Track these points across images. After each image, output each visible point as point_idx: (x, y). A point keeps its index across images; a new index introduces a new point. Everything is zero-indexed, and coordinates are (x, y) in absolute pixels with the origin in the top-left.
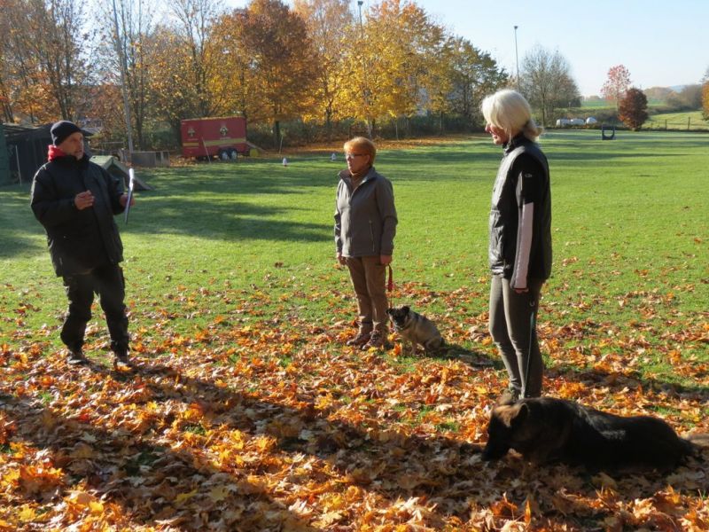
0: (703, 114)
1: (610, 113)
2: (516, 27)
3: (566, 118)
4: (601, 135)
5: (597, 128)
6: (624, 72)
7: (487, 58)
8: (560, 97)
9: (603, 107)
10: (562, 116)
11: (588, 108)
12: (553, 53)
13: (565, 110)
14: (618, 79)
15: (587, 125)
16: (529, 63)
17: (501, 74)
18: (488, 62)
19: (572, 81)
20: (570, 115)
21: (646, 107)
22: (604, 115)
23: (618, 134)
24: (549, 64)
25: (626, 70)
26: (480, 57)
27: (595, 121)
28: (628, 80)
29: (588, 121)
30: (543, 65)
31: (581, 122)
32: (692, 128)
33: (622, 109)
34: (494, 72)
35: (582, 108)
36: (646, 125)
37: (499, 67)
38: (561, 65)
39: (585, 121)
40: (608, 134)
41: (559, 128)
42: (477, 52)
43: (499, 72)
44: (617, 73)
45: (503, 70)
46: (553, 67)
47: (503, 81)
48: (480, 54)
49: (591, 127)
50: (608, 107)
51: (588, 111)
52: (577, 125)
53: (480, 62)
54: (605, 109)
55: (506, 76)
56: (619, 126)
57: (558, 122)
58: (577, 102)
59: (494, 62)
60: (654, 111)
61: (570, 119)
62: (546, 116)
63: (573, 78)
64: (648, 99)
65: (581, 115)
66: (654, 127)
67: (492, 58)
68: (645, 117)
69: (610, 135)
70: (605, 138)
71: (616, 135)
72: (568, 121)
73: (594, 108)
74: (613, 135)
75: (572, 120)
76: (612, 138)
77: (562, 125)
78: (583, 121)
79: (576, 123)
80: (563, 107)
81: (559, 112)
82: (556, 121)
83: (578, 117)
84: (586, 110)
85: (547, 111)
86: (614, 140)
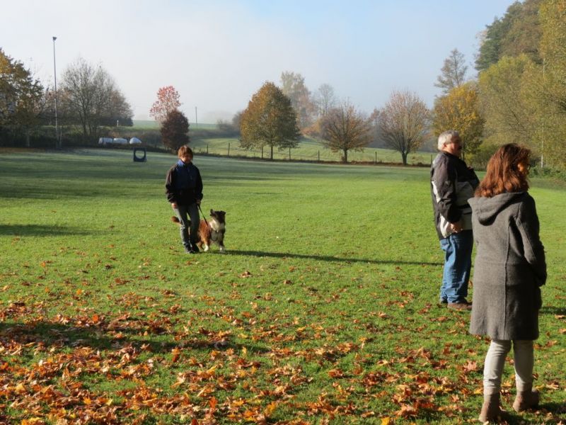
0: (241, 141)
2: (54, 38)
3: (109, 137)
5: (132, 149)
6: (173, 93)
7: (20, 67)
8: (104, 113)
10: (107, 135)
12: (95, 69)
13: (108, 128)
14: (168, 100)
15: (129, 145)
16: (71, 76)
17: (34, 86)
18: (20, 72)
19: (124, 99)
20: (114, 134)
21: (188, 131)
23: (149, 155)
24: (91, 79)
25: (175, 92)
26: (12, 66)
27: (139, 141)
28: (178, 102)
30: (86, 79)
31: (124, 141)
32: (232, 153)
33: (162, 130)
34: (28, 84)
37: (34, 77)
38: (106, 80)
39: (129, 139)
40: (140, 154)
41: (102, 146)
42: (9, 61)
43: (33, 83)
44: (167, 94)
45: (37, 82)
46: (96, 82)
47: (37, 94)
48: (12, 63)
52: (119, 145)
53: (13, 71)
55: (41, 88)
57: (101, 140)
58: (129, 122)
59: (27, 73)
61: (113, 138)
62: (89, 133)
63: (125, 96)
66: (196, 151)
67: (26, 68)
68: (186, 140)
69: (142, 157)
71: (147, 155)
72: (110, 140)
74: (145, 156)
75: (115, 139)
76: (143, 159)
77: (105, 143)
78: (126, 140)
79: (119, 142)
80: (107, 125)
81: (102, 130)
82: (99, 139)
83: (123, 136)
84: (135, 130)
85: (90, 128)
86: (145, 162)
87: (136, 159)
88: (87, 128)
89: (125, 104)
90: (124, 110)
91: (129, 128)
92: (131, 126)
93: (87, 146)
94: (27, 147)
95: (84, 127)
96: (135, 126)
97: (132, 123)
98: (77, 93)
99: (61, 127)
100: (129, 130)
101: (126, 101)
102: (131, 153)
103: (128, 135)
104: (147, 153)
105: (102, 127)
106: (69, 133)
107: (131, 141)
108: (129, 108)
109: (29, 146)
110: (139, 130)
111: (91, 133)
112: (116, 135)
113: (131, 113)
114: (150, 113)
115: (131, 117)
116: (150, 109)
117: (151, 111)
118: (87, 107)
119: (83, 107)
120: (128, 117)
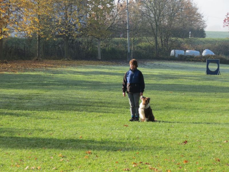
3: (181, 49)
5: (204, 61)
8: (177, 25)
10: (179, 47)
15: (202, 57)
19: (197, 9)
20: (186, 45)
23: (222, 67)
27: (211, 53)
31: (197, 53)
39: (201, 52)
40: (213, 67)
41: (174, 59)
47: (109, 6)
52: (192, 57)
57: (172, 52)
58: (201, 33)
61: (187, 49)
62: (160, 45)
63: (197, 7)
72: (182, 52)
74: (218, 69)
75: (187, 51)
76: (216, 72)
77: (176, 56)
78: (199, 52)
79: (191, 55)
80: (179, 37)
81: (174, 41)
82: (171, 52)
83: (195, 48)
84: (208, 41)
85: (161, 40)
86: (218, 75)
87: (209, 72)
88: (159, 40)
89: (198, 14)
90: (196, 20)
91: (201, 39)
92: (204, 37)
93: (158, 59)
94: (99, 60)
95: (156, 38)
96: (208, 37)
97: (205, 34)
98: (149, 4)
99: (132, 39)
100: (201, 41)
101: (198, 11)
102: (204, 66)
103: (200, 46)
104: (220, 65)
105: (174, 38)
106: (140, 45)
107: (204, 53)
108: (202, 18)
109: (100, 58)
110: (212, 41)
111: (162, 44)
112: (188, 47)
113: (204, 24)
114: (224, 23)
115: (204, 28)
116: (224, 19)
117: (225, 21)
118: (158, 18)
119: (155, 18)
120: (201, 28)
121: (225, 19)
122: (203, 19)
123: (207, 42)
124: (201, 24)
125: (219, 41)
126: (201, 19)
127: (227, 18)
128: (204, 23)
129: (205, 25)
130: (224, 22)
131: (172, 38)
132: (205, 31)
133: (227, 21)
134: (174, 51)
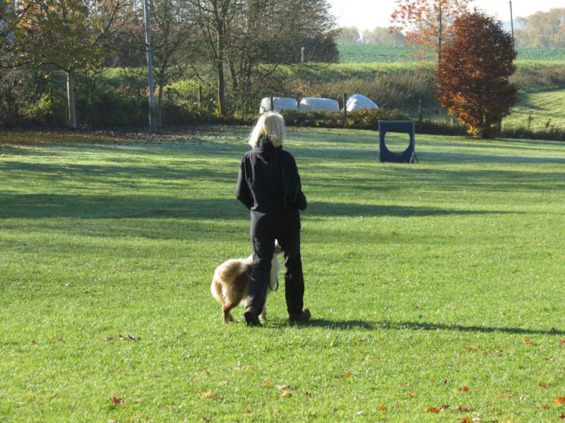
1: (418, 82)
3: (288, 94)
4: (376, 147)
5: (353, 127)
8: (271, 30)
9: (398, 65)
11: (355, 66)
13: (286, 69)
15: (346, 116)
20: (298, 85)
21: (512, 69)
22: (402, 88)
27: (371, 105)
29: (351, 105)
31: (331, 106)
35: (339, 67)
36: (512, 121)
39: (342, 104)
49: (357, 121)
50: (413, 64)
51: (356, 74)
52: (318, 116)
54: (404, 71)
56: (438, 121)
57: (265, 102)
58: (326, 48)
60: (544, 80)
61: (299, 97)
62: (230, 85)
64: (518, 47)
65: (333, 87)
66: (536, 127)
68: (509, 98)
69: (403, 148)
70: (386, 156)
71: (417, 148)
72: (291, 104)
73: (374, 65)
74: (411, 148)
75: (304, 101)
76: (407, 156)
78: (335, 102)
79: (316, 109)
80: (280, 61)
81: (267, 75)
82: (260, 102)
83: (322, 92)
84: (350, 71)
85: (233, 71)
86: (412, 162)
88: (227, 72)
91: (333, 66)
92: (335, 62)
94: (73, 130)
95: (220, 66)
97: (337, 53)
100: (333, 72)
106: (175, 86)
108: (327, 10)
109: (75, 126)
110: (361, 72)
111: (235, 84)
112: (304, 89)
113: (332, 25)
114: (392, 22)
115: (333, 37)
116: (392, 12)
117: (394, 17)
118: (224, 11)
119: (215, 12)
120: (325, 38)
121: (396, 11)
122: (329, 11)
123: (350, 75)
124: (325, 25)
125: (380, 70)
126: (325, 12)
127: (399, 9)
128: (335, 22)
129: (336, 27)
130: (392, 19)
131: (262, 65)
132: (336, 45)
133: (399, 16)
134: (269, 101)
